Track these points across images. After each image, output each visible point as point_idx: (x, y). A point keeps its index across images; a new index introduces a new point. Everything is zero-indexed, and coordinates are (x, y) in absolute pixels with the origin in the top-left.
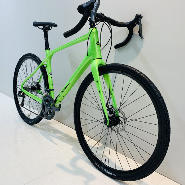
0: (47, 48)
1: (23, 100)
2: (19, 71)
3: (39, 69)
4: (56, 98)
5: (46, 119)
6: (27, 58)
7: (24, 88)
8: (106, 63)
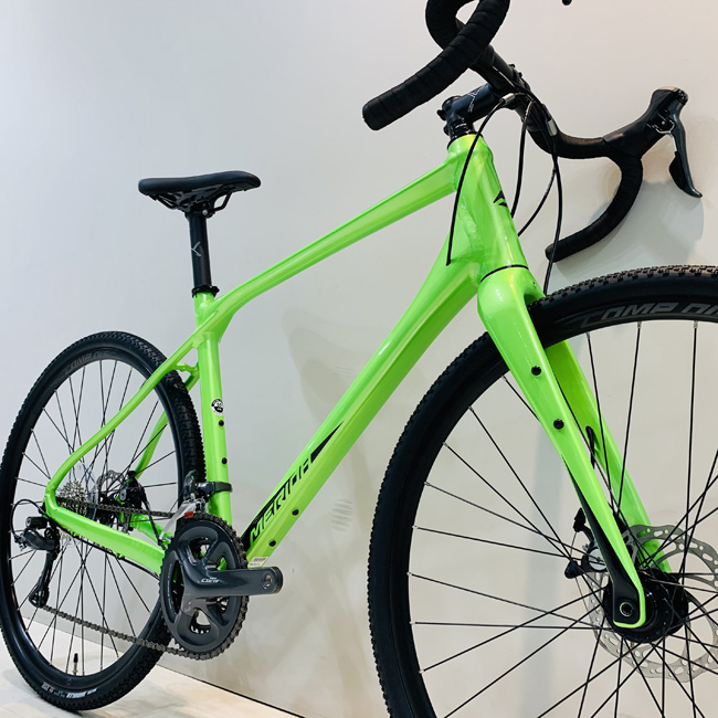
0: (203, 284)
1: (48, 567)
2: (35, 430)
3: (154, 396)
4: (253, 525)
5: (187, 653)
6: (89, 357)
7: (59, 501)
8: (545, 292)
